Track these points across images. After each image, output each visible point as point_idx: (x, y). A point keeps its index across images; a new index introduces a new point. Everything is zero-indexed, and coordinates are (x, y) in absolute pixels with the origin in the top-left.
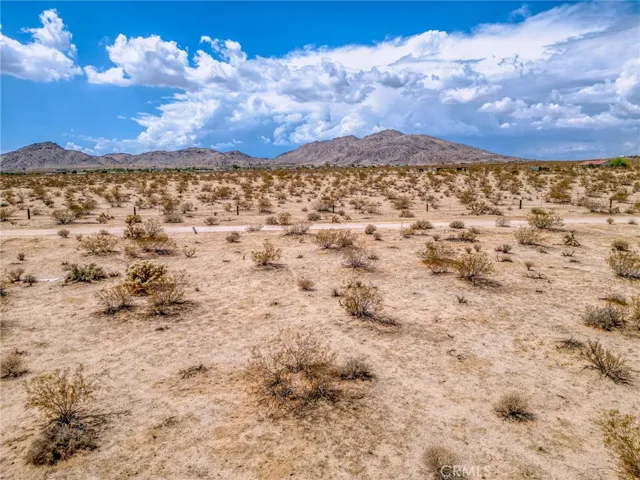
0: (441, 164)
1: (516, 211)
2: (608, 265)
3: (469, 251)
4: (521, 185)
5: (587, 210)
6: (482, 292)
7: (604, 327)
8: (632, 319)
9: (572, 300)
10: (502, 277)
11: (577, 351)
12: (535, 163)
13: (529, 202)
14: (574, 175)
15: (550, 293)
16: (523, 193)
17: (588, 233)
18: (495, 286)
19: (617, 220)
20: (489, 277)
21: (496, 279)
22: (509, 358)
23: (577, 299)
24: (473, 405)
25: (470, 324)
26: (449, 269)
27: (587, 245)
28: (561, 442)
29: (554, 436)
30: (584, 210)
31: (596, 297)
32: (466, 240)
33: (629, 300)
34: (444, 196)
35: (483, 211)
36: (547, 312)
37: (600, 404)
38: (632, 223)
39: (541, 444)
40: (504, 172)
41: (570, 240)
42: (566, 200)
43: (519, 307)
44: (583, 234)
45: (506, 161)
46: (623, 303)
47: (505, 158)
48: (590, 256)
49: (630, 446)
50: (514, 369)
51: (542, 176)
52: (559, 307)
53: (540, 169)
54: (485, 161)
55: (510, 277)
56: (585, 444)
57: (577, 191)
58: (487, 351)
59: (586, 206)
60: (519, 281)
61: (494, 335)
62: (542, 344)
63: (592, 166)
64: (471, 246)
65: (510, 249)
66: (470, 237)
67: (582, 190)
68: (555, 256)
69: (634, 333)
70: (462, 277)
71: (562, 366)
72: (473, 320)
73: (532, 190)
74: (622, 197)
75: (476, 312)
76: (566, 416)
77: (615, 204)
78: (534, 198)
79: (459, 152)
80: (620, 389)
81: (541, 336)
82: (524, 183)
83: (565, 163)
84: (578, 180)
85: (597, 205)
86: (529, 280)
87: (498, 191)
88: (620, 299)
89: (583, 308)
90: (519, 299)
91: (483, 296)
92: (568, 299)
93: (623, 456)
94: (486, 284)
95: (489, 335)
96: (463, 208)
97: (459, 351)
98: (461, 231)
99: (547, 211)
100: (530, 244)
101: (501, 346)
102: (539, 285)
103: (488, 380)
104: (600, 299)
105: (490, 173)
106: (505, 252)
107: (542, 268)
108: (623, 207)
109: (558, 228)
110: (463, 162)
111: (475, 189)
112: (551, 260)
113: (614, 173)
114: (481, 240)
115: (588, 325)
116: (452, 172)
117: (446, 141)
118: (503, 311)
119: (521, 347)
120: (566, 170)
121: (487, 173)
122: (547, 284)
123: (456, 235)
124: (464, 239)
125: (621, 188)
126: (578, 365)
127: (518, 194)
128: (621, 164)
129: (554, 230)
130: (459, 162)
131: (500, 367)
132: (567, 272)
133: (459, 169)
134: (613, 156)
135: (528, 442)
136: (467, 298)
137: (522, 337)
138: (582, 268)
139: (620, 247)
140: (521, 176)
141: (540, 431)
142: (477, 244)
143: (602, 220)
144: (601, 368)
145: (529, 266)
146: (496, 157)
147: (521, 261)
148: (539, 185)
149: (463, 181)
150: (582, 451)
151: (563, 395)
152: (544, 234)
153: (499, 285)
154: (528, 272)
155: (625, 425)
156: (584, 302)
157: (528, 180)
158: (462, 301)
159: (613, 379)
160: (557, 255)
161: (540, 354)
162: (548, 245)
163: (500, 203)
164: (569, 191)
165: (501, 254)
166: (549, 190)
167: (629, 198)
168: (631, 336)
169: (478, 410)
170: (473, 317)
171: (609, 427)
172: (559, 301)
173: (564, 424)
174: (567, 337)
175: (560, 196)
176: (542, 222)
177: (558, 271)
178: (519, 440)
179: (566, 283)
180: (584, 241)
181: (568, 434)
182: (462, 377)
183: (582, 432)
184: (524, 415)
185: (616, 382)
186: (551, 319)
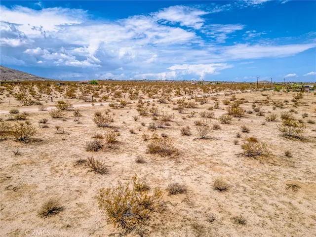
0: (4, 81)
1: (50, 103)
2: (94, 123)
3: (22, 125)
4: (52, 91)
5: (84, 101)
6: (31, 146)
7: (95, 150)
8: (106, 144)
9: (80, 141)
10: (43, 136)
11: (84, 164)
12: (59, 82)
13: (57, 99)
14: (77, 87)
15: (69, 140)
16: (53, 95)
17: (85, 110)
18: (39, 141)
19: (96, 104)
20: (35, 137)
21: (40, 137)
22: (48, 179)
23: (82, 140)
24: (24, 217)
25: (23, 166)
26: (9, 137)
27: (85, 115)
28: (79, 216)
29: (75, 215)
30: (82, 101)
31: (90, 137)
32: (20, 119)
33: (104, 136)
34: (6, 97)
35: (32, 103)
36: (68, 149)
37: (96, 188)
38: (101, 105)
39: (68, 223)
40: (43, 85)
41: (77, 114)
42: (74, 97)
43: (53, 150)
44: (83, 111)
45: (44, 80)
46: (101, 138)
47: (43, 79)
48: (86, 120)
49: (110, 204)
50: (52, 184)
51: (62, 87)
52: (74, 145)
53: (61, 84)
54: (32, 80)
55: (48, 135)
56: (91, 212)
57: (78, 93)
58: (34, 179)
59: (82, 99)
60: (52, 136)
61: (39, 169)
62: (66, 166)
63: (83, 83)
64: (24, 122)
65: (47, 121)
66: (22, 118)
67: (81, 93)
68: (71, 122)
69: (107, 149)
70: (17, 140)
71: (77, 175)
72: (25, 164)
73: (58, 93)
74: (96, 95)
75: (27, 159)
76: (81, 200)
77: (94, 98)
78: (59, 97)
79: (16, 74)
80: (104, 177)
81: (65, 162)
82: (53, 90)
83: (72, 82)
84: (78, 89)
85: (87, 99)
86: (57, 135)
87: (39, 93)
88: (100, 136)
89: (85, 143)
90: (53, 146)
91: (31, 148)
92: (78, 140)
93: (108, 210)
94: (33, 141)
95: (35, 170)
96: (19, 103)
97: (15, 185)
98: (16, 115)
99: (65, 102)
100: (58, 118)
101: (43, 174)
102: (64, 136)
103: (35, 197)
104: (92, 138)
105: (35, 85)
106: (44, 123)
107: (65, 128)
108: (97, 99)
109: (71, 109)
110: (18, 80)
111: (26, 93)
112: (68, 124)
113: (92, 86)
114: (30, 118)
115: (88, 151)
116: (11, 85)
117: (6, 68)
118: (44, 154)
119: (55, 171)
120: (73, 85)
121: (33, 85)
122: (67, 135)
123: (13, 117)
124: (19, 119)
125: (96, 92)
126: (85, 171)
127: (51, 95)
128: (94, 83)
129: (69, 110)
130: (16, 80)
131: (42, 187)
132: (77, 128)
133: (16, 83)
134: (92, 80)
135: (61, 225)
136: (20, 151)
137: (55, 165)
138: (83, 126)
139: (98, 115)
140: (51, 87)
141: (67, 216)
142: (28, 120)
143: (90, 105)
144: (95, 169)
145: (57, 128)
146: (37, 78)
147: (54, 126)
148: (61, 91)
149: (18, 89)
150: (90, 216)
151: (77, 189)
152: (64, 112)
153: (41, 140)
154: (58, 131)
155: (107, 194)
156: (85, 141)
157: (55, 89)
158: (17, 154)
159: (101, 173)
160: (72, 121)
161: (65, 172)
162: (67, 117)
163: (40, 99)
164: (75, 93)
165: (42, 124)
166: (66, 93)
167: (99, 95)
168: (106, 151)
169: (28, 219)
170: (24, 162)
171: (101, 198)
172: (74, 143)
173: (79, 205)
174: (79, 159)
175: (71, 95)
176: (63, 107)
177: (72, 129)
178: (55, 226)
179: (76, 133)
180: (83, 114)
181: (82, 210)
182: (16, 201)
183: (89, 206)
184: (57, 210)
185: (102, 174)
186: (70, 152)
